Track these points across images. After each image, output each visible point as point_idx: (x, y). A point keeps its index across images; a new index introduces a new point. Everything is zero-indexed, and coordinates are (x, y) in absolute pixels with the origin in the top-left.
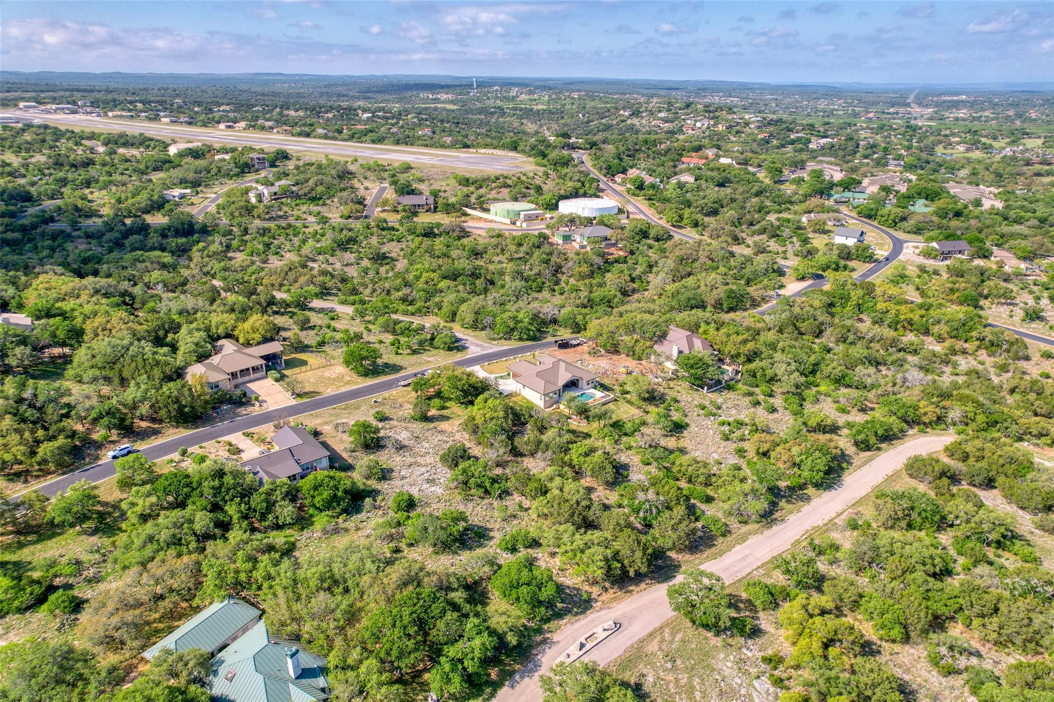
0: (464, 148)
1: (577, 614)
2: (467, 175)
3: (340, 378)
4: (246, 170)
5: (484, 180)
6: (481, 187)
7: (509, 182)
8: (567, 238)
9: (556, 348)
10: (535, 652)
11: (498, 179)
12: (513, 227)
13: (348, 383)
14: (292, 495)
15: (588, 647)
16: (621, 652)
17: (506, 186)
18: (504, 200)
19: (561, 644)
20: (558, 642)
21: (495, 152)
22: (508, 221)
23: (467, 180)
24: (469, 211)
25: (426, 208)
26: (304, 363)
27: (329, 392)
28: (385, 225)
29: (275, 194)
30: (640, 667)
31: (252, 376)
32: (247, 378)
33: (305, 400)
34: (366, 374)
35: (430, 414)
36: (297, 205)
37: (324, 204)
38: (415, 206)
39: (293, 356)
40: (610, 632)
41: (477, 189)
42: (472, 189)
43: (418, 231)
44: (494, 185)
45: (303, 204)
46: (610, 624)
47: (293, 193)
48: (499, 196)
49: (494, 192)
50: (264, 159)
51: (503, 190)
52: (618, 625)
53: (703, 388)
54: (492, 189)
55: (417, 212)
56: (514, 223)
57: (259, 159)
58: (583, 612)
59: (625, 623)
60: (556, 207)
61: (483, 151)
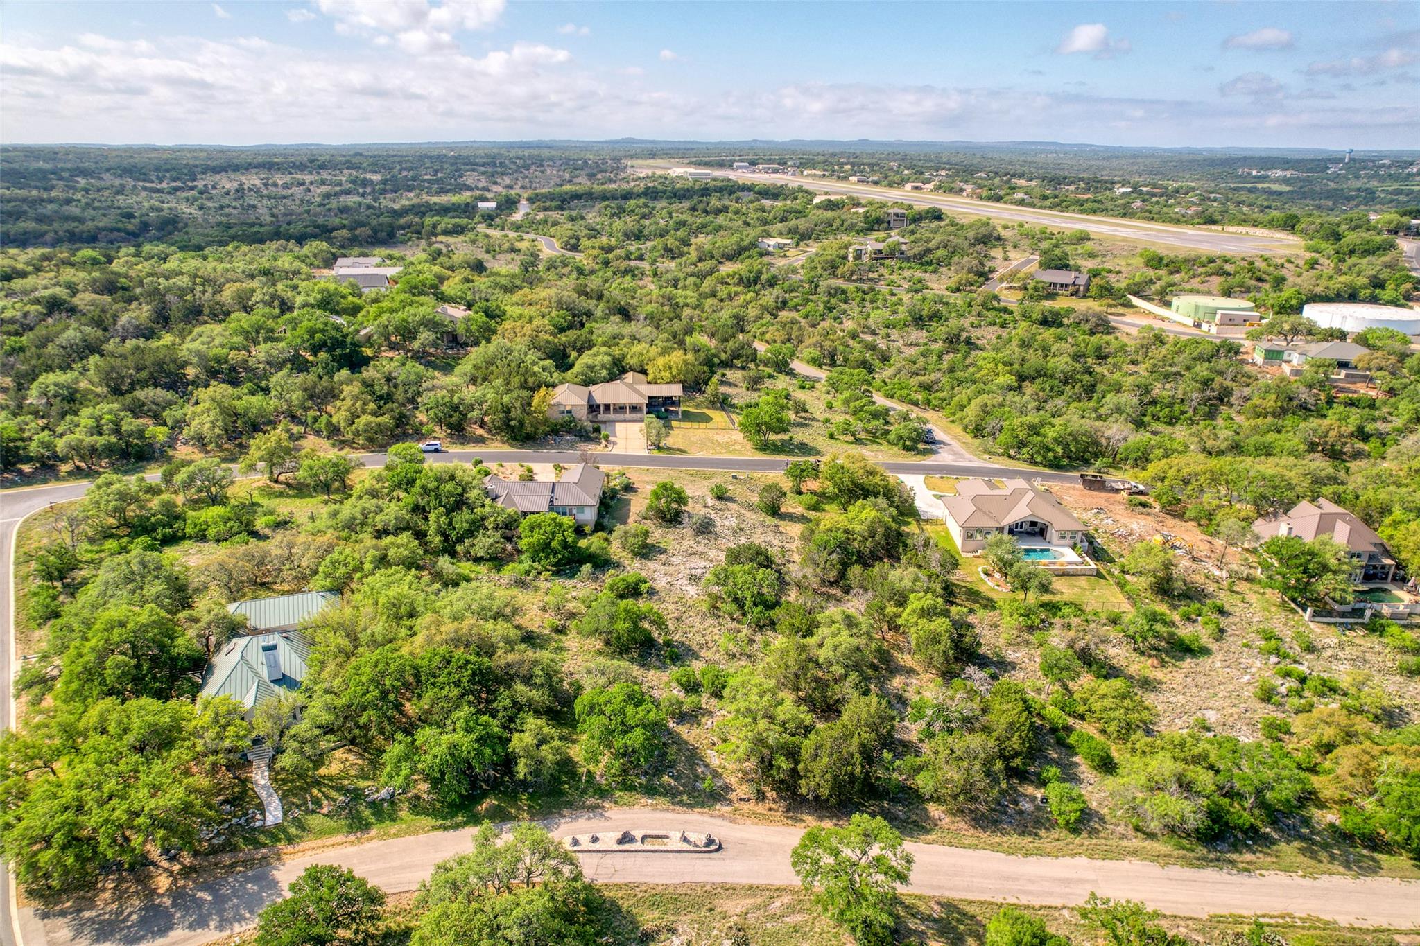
0: (1205, 223)
1: (677, 803)
2: (1163, 252)
3: (727, 445)
4: (876, 227)
5: (1186, 261)
6: (1178, 272)
7: (1228, 267)
8: (1273, 356)
9: (1080, 486)
10: (565, 812)
11: (1211, 261)
12: (1195, 331)
13: (733, 451)
15: (633, 846)
16: (675, 881)
17: (1221, 272)
18: (1209, 293)
20: (606, 818)
21: (1251, 230)
22: (1190, 322)
23: (1161, 259)
24: (1135, 300)
25: (1071, 289)
26: (708, 419)
27: (701, 455)
28: (995, 304)
29: (880, 252)
30: (682, 918)
31: (628, 416)
32: (621, 416)
33: (661, 455)
34: (765, 447)
36: (900, 268)
37: (935, 272)
38: (1055, 284)
39: (706, 411)
40: (688, 848)
41: (1171, 273)
42: (1163, 272)
43: (1034, 317)
44: (1201, 270)
45: (910, 268)
47: (902, 253)
48: (1201, 287)
49: (1197, 280)
50: (903, 215)
51: (1214, 278)
52: (712, 848)
53: (1305, 610)
54: (1195, 276)
55: (1057, 294)
56: (1198, 325)
57: (897, 215)
58: (689, 806)
59: (730, 850)
60: (1298, 310)
61: (1232, 229)
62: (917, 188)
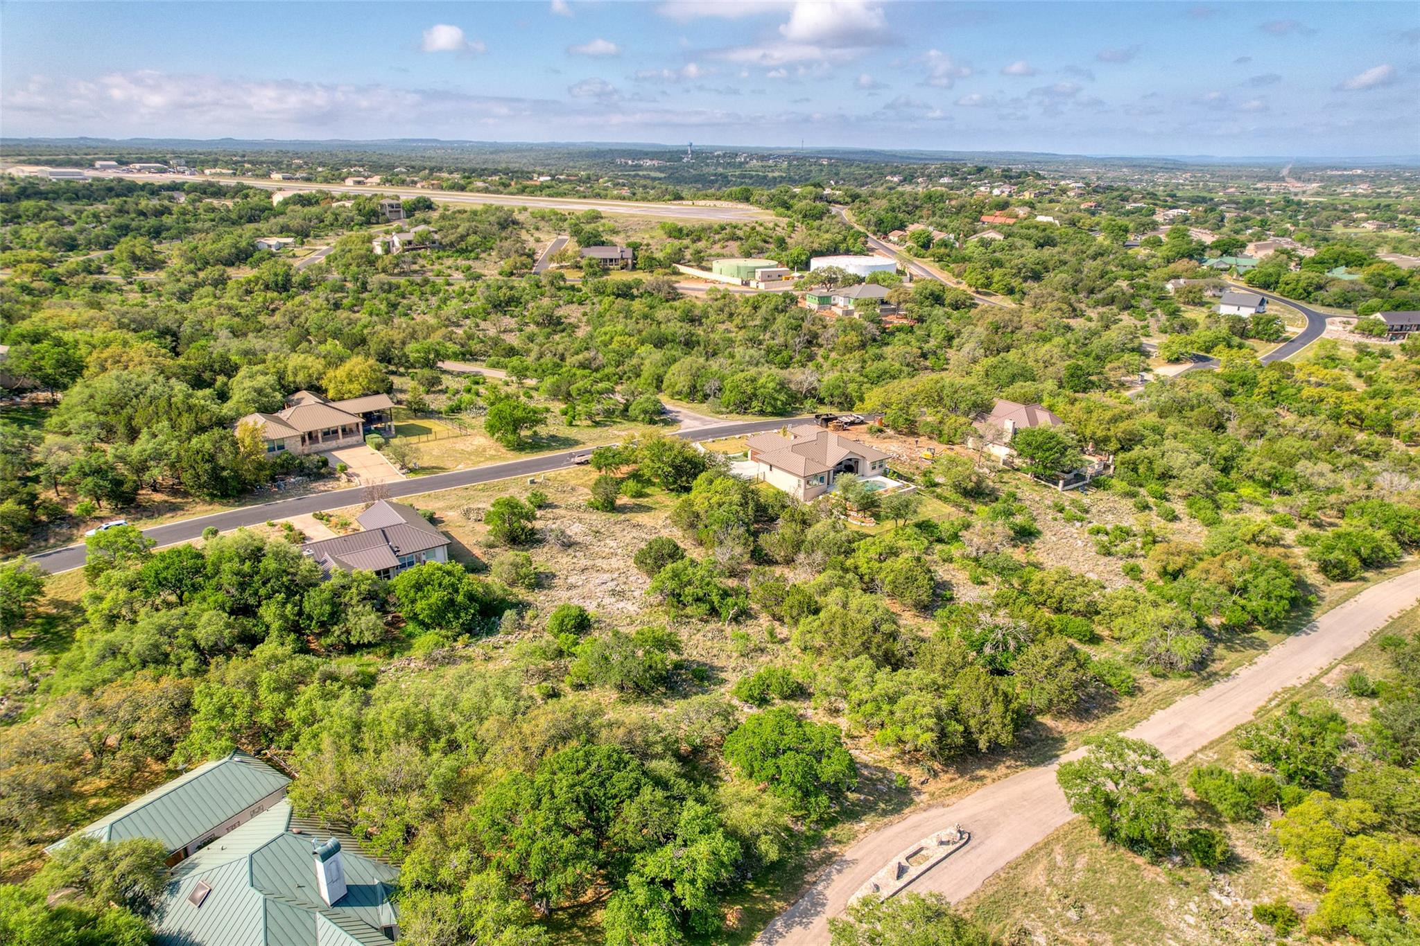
0: (675, 199)
1: (885, 813)
2: (680, 224)
3: (480, 452)
4: (373, 220)
5: (704, 230)
6: (699, 239)
7: (740, 233)
8: (824, 301)
10: (809, 878)
11: (723, 228)
12: (745, 288)
13: (492, 458)
14: (378, 599)
15: (913, 872)
16: (977, 884)
17: (734, 238)
18: (732, 256)
19: (860, 867)
20: (854, 862)
21: (718, 203)
22: (738, 281)
23: (680, 230)
24: (682, 269)
25: (621, 263)
26: (427, 431)
27: (461, 468)
28: (562, 283)
29: (410, 243)
30: (1018, 914)
31: (342, 441)
32: (333, 444)
33: (420, 477)
34: (520, 447)
35: (618, 502)
36: (439, 258)
37: (477, 258)
38: (605, 260)
39: (411, 422)
40: (951, 848)
41: (694, 242)
42: (687, 241)
43: (609, 291)
44: (717, 237)
45: (448, 257)
46: (950, 832)
47: (434, 242)
48: (724, 251)
49: (718, 246)
50: (398, 207)
51: (731, 243)
52: (965, 838)
53: (1056, 484)
54: (715, 243)
55: (608, 269)
56: (747, 284)
57: (392, 206)
58: (898, 810)
59: (978, 834)
60: (806, 266)
61: (702, 203)
62: (359, 183)
